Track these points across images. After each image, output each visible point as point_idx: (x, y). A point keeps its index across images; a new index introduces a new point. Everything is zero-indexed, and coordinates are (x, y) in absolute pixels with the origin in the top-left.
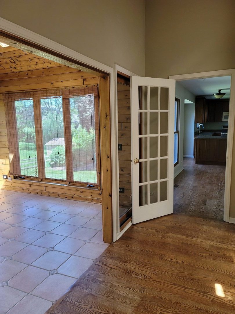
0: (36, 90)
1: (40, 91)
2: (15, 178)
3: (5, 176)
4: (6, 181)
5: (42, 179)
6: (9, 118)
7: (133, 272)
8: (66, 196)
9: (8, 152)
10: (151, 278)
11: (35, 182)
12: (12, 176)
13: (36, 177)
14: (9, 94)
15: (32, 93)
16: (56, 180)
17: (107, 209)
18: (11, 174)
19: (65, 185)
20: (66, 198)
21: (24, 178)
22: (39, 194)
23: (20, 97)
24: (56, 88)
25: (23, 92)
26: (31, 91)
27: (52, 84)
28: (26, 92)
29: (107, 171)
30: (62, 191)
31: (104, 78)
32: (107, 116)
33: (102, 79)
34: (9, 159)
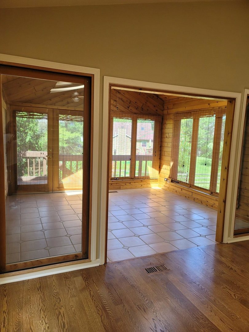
0: (196, 110)
1: (199, 111)
2: (172, 181)
3: (166, 179)
4: (166, 183)
5: (191, 185)
6: (174, 133)
7: (223, 263)
8: (207, 204)
9: (170, 160)
10: (236, 271)
11: (185, 188)
12: (170, 180)
13: (186, 183)
14: (177, 114)
15: (193, 113)
16: (201, 188)
17: (220, 212)
18: (169, 177)
19: (207, 194)
20: (207, 205)
21: (178, 183)
22: (187, 198)
23: (184, 116)
24: (211, 108)
25: (187, 112)
26: (193, 111)
27: (209, 104)
28: (189, 112)
29: (224, 180)
30: (204, 199)
31: (231, 102)
32: (229, 134)
33: (229, 103)
34: (170, 165)
